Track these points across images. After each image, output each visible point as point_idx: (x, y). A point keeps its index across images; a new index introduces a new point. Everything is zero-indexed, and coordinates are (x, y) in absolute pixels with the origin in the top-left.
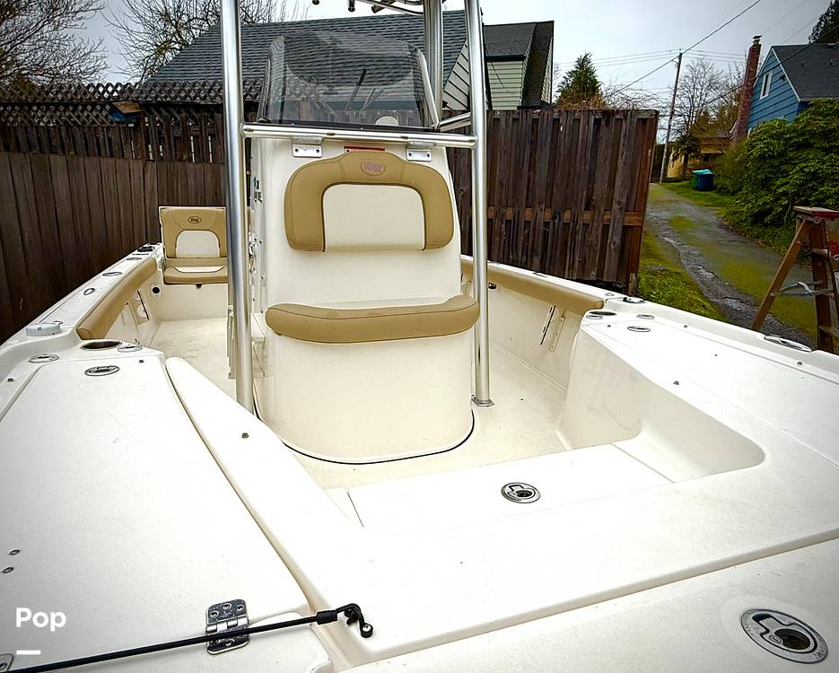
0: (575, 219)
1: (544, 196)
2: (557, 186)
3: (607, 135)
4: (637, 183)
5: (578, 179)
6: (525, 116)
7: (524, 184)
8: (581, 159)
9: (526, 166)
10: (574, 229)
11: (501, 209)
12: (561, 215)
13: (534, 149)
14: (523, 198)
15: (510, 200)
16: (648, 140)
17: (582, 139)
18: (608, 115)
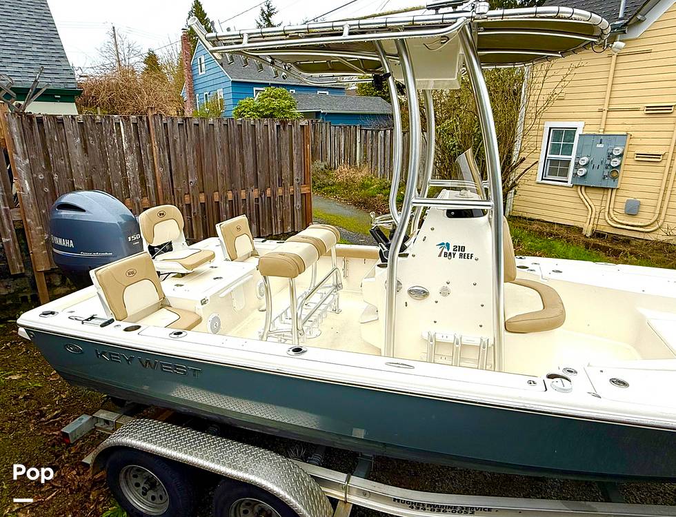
0: (274, 194)
1: (253, 179)
2: (260, 172)
3: (285, 135)
4: (304, 166)
5: (272, 166)
6: (231, 123)
7: (238, 173)
8: (272, 152)
9: (238, 160)
10: (274, 200)
11: (224, 193)
12: (265, 192)
13: (241, 148)
14: (239, 183)
15: (229, 186)
16: (307, 137)
17: (271, 140)
18: (284, 123)
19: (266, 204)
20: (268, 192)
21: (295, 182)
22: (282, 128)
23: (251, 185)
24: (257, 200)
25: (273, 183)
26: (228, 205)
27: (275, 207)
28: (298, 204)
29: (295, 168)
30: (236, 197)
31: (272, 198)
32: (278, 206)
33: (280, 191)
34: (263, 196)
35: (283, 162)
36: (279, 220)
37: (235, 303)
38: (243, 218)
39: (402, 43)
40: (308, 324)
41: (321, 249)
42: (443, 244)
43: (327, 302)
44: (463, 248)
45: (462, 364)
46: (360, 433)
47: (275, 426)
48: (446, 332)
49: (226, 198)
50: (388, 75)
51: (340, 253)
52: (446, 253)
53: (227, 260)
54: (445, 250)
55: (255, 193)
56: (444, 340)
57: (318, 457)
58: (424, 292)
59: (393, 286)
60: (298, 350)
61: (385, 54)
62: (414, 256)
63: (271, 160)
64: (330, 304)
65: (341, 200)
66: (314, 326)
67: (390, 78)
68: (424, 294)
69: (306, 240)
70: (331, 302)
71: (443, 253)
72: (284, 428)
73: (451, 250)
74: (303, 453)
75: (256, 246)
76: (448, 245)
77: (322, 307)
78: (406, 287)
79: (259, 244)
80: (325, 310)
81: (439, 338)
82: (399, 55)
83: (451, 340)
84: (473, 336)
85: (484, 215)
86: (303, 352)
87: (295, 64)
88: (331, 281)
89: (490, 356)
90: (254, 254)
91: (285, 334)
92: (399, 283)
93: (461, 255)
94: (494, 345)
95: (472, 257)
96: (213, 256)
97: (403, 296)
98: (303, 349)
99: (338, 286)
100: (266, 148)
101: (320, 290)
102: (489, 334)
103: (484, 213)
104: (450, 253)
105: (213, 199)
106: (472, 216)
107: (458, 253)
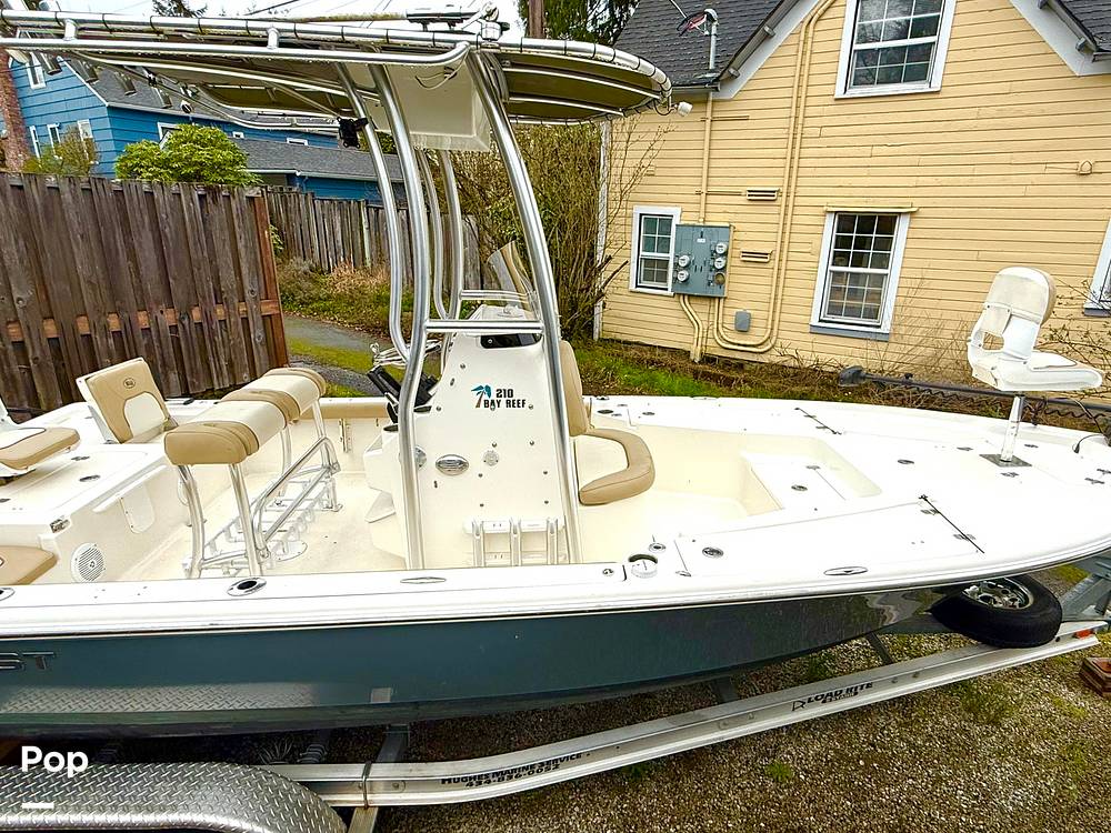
0: (208, 317)
1: (160, 293)
2: (174, 279)
3: (217, 214)
4: (261, 268)
5: (199, 269)
6: (100, 187)
7: (127, 282)
8: (195, 244)
9: (122, 257)
10: (210, 329)
11: (100, 317)
12: (188, 314)
13: (127, 233)
14: (131, 298)
15: (109, 304)
16: (262, 219)
17: (191, 220)
18: (213, 191)
19: (194, 335)
20: (196, 314)
21: (248, 296)
22: (209, 199)
23: (158, 303)
24: (174, 328)
25: (204, 298)
26: (111, 341)
27: (213, 341)
28: (257, 334)
29: (245, 270)
30: (129, 325)
31: (205, 325)
32: (218, 339)
33: (220, 312)
34: (186, 322)
35: (220, 262)
36: (223, 363)
37: (132, 521)
38: (138, 365)
39: (380, 70)
40: (278, 536)
41: (289, 410)
42: (481, 388)
43: (313, 495)
44: (510, 393)
45: (526, 561)
46: (383, 696)
47: (225, 719)
48: (497, 519)
49: (106, 327)
50: (363, 122)
51: (328, 413)
52: (486, 402)
53: (109, 442)
54: (485, 397)
55: (169, 318)
56: (497, 529)
57: (315, 749)
58: (461, 463)
59: (412, 459)
60: (248, 585)
61: (354, 86)
62: (438, 409)
63: (194, 256)
64: (318, 499)
65: (343, 323)
66: (291, 538)
67: (367, 127)
68: (462, 465)
69: (259, 396)
70: (321, 494)
71: (482, 403)
72: (242, 719)
73: (494, 397)
74: (287, 751)
75: (172, 413)
76: (488, 388)
77: (305, 505)
78: (432, 458)
79: (178, 409)
80: (309, 510)
81: (488, 529)
82: (377, 90)
83: (506, 528)
84: (536, 517)
85: (537, 341)
86: (260, 586)
87: (204, 86)
88: (317, 460)
89: (560, 543)
90: (169, 425)
91: (236, 560)
92: (421, 454)
93: (508, 403)
94: (565, 527)
95: (523, 403)
96: (74, 439)
97: (430, 472)
98: (259, 582)
99: (331, 468)
100: (182, 236)
101: (294, 478)
102: (557, 513)
103: (536, 339)
104: (493, 401)
105: (75, 330)
106: (520, 345)
107: (503, 400)
